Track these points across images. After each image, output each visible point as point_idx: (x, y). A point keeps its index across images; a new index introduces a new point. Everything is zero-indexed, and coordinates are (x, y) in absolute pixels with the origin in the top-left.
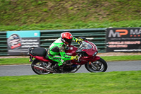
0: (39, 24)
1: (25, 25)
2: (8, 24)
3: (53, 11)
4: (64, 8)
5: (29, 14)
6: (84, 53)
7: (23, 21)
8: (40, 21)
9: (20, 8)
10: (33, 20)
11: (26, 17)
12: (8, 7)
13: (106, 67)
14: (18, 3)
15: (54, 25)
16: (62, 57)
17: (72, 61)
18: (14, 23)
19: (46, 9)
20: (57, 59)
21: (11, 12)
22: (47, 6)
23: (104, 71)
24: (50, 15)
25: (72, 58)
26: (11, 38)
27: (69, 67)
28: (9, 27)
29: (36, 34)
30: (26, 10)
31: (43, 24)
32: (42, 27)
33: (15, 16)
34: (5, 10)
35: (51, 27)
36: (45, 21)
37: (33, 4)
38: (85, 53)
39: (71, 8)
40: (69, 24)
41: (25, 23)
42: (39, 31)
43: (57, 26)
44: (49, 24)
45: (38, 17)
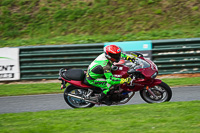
0: (149, 32)
1: (130, 34)
2: (106, 33)
3: (169, 12)
4: (185, 8)
5: (136, 17)
7: (127, 27)
8: (152, 27)
9: (123, 9)
10: (141, 26)
11: (131, 22)
12: (105, 9)
14: (120, 2)
15: (172, 33)
16: (108, 80)
18: (114, 31)
19: (159, 10)
20: (100, 83)
21: (109, 16)
22: (161, 5)
23: (168, 99)
24: (165, 19)
25: (123, 81)
28: (107, 36)
29: (146, 46)
30: (131, 12)
31: (156, 32)
32: (154, 35)
33: (116, 21)
34: (102, 13)
35: (167, 35)
36: (158, 27)
37: (141, 3)
38: (140, 73)
39: (196, 7)
40: (193, 31)
41: (130, 31)
42: (150, 42)
43: (176, 34)
44: (165, 31)
45: (148, 21)
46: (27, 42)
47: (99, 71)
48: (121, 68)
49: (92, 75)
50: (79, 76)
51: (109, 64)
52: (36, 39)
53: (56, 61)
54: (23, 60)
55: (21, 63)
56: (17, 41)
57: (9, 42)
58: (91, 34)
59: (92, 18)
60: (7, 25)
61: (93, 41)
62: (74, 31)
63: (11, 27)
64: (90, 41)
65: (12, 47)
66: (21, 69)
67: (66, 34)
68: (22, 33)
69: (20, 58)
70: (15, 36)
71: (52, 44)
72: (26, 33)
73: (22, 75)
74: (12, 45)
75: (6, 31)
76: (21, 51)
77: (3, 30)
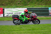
2: (49, 5)
13: (40, 22)
16: (24, 18)
17: (28, 20)
20: (22, 19)
25: (28, 19)
26: (50, 10)
27: (26, 22)
28: (49, 6)
48: (28, 15)
49: (21, 17)
50: (17, 17)
51: (25, 14)
52: (31, 6)
53: (36, 12)
56: (26, 6)
57: (24, 7)
58: (45, 5)
59: (46, 1)
60: (24, 2)
61: (46, 7)
62: (41, 4)
63: (25, 3)
64: (45, 7)
65: (25, 8)
67: (39, 5)
68: (28, 4)
70: (26, 5)
71: (35, 7)
72: (29, 4)
75: (24, 4)
76: (27, 9)
77: (23, 3)
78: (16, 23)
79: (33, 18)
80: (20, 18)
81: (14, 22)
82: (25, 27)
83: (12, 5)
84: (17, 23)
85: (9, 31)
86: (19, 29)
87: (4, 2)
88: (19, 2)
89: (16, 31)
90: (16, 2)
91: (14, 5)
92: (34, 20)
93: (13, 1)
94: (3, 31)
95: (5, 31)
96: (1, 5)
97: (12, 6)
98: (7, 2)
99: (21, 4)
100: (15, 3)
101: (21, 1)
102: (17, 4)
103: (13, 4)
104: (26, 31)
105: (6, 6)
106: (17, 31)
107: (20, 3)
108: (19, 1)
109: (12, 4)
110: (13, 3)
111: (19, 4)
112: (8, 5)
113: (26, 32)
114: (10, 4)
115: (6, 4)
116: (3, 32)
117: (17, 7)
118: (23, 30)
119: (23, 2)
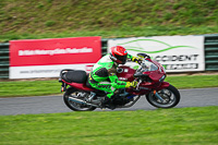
6: (145, 77)
38: (148, 77)
46: (213, 30)
47: (103, 73)
51: (114, 66)
54: (208, 49)
55: (206, 53)
56: (202, 28)
57: (193, 29)
60: (191, 11)
63: (196, 14)
66: (206, 59)
68: (208, 20)
69: (206, 46)
70: (199, 23)
72: (212, 20)
73: (207, 65)
74: (196, 33)
75: (190, 18)
76: (206, 39)
77: (187, 16)
78: (77, 103)
79: (151, 80)
80: (93, 81)
81: (67, 102)
82: (198, 119)
83: (140, 23)
84: (83, 106)
85: (128, 137)
86: (168, 127)
87: (106, 13)
88: (169, 12)
89: (158, 136)
90: (157, 10)
91: (147, 24)
92: (153, 90)
93: (143, 9)
94: (101, 135)
95: (111, 135)
96: (94, 24)
97: (141, 27)
98: (118, 11)
99: (176, 21)
100: (152, 13)
101: (179, 7)
102: (160, 19)
103: (146, 21)
104: (201, 134)
105: (113, 27)
106: (163, 136)
107: (174, 14)
108: (168, 7)
109: (139, 19)
110: (144, 17)
111: (168, 19)
112: (125, 24)
113: (198, 137)
114: (132, 20)
115: (116, 19)
116: (104, 138)
117: (162, 31)
118: (190, 130)
119: (185, 12)
